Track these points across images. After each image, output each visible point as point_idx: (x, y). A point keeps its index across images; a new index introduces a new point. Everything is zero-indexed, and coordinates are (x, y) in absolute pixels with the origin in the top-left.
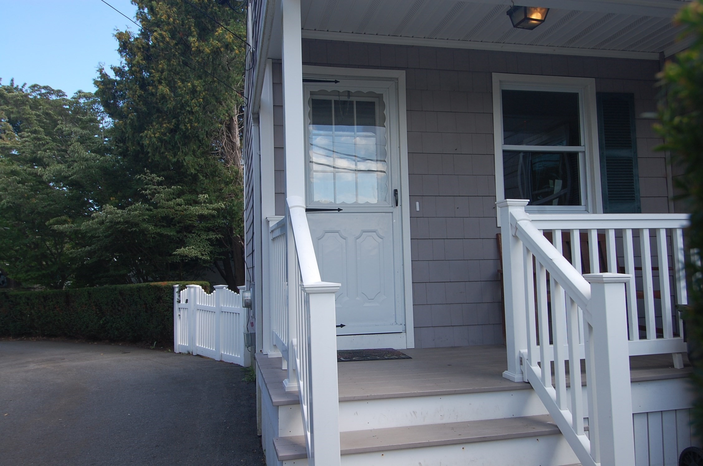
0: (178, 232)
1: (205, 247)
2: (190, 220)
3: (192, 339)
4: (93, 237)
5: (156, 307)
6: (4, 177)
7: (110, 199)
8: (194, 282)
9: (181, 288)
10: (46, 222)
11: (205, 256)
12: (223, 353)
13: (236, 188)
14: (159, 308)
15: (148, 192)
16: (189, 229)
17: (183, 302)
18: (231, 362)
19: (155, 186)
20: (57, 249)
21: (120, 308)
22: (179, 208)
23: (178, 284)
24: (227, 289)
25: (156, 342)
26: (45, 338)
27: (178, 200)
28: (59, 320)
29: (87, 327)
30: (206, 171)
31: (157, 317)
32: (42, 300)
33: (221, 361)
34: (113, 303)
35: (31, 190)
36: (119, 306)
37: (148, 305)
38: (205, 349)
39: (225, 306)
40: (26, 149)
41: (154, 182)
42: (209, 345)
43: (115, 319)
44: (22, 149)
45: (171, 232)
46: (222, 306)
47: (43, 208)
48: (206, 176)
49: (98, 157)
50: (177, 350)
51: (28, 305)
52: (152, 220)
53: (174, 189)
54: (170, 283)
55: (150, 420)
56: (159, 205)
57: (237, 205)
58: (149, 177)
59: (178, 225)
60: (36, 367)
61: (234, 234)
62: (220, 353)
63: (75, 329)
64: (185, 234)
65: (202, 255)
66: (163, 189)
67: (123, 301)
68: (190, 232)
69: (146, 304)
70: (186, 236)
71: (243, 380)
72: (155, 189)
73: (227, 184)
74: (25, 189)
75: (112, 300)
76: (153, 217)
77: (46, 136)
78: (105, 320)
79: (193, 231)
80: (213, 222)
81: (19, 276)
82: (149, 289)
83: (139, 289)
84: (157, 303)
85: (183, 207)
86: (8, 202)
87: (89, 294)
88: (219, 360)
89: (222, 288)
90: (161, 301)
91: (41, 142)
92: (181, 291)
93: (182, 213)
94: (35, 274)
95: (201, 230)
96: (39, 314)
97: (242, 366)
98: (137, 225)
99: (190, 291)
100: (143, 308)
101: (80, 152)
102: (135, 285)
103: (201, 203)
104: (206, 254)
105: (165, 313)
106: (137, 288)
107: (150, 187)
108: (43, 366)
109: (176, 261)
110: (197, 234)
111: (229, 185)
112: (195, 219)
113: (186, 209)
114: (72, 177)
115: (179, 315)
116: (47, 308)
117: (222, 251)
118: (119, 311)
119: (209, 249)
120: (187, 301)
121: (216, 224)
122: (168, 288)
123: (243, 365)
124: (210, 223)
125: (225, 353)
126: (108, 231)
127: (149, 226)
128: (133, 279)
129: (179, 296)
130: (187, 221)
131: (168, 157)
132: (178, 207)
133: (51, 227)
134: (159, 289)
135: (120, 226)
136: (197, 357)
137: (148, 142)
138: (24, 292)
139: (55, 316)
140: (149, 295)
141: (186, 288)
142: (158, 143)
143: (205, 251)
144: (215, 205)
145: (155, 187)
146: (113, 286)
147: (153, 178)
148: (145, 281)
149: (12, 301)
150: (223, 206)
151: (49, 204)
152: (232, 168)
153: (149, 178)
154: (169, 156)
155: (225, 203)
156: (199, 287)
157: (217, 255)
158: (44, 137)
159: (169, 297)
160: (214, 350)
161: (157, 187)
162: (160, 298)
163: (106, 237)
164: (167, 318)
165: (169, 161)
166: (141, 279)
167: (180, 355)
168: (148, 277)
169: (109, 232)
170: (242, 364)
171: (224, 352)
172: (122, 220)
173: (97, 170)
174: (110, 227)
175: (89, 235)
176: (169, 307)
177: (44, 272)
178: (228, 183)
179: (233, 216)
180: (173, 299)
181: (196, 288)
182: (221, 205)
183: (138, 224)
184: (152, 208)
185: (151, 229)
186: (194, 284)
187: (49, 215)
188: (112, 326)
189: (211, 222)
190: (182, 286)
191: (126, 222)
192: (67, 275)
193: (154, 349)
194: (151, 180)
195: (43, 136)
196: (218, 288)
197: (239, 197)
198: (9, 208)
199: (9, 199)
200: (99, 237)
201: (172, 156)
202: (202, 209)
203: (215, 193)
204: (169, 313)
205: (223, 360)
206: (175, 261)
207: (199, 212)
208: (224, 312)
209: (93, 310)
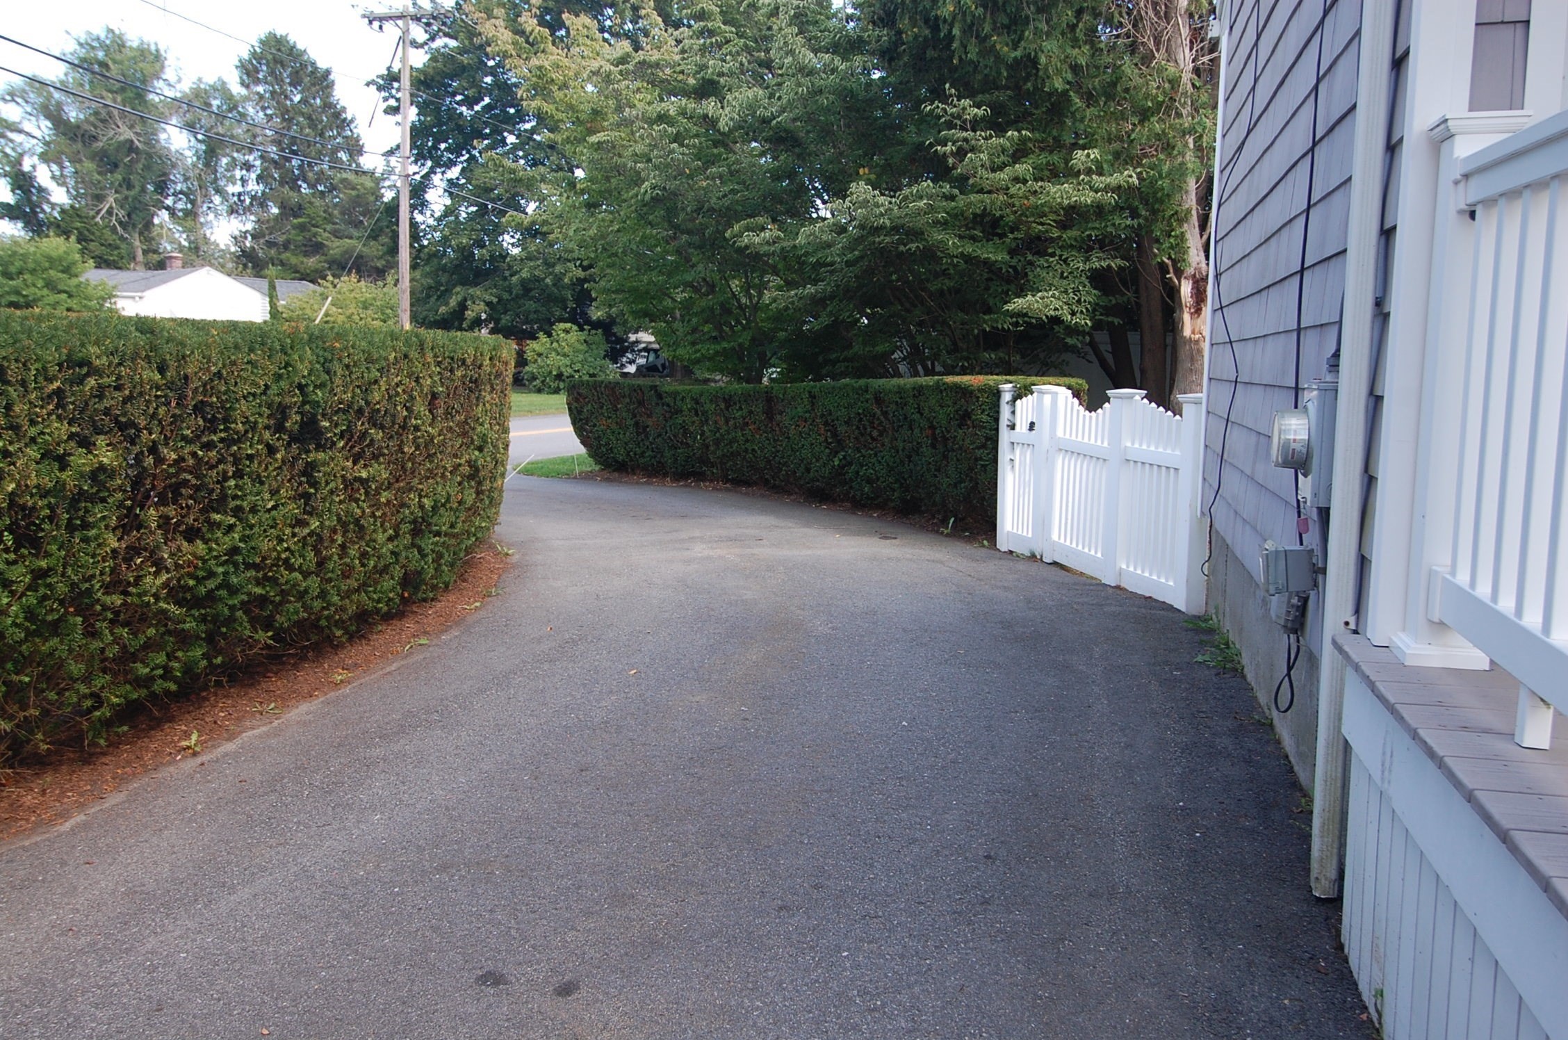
0: (1012, 252)
1: (1079, 291)
2: (1042, 224)
3: (1042, 522)
4: (820, 264)
5: (956, 437)
6: (643, 128)
7: (858, 173)
8: (1051, 379)
9: (1017, 396)
10: (726, 230)
11: (1078, 315)
12: (1124, 566)
13: (1171, 126)
14: (963, 440)
15: (949, 148)
16: (1038, 245)
17: (1021, 427)
18: (1147, 595)
19: (967, 131)
20: (750, 297)
21: (875, 434)
22: (1020, 188)
23: (1011, 382)
24: (1145, 401)
25: (952, 519)
26: (728, 485)
27: (1021, 168)
28: (753, 450)
29: (808, 470)
30: (1090, 86)
31: (958, 460)
32: (723, 406)
33: (1118, 587)
34: (861, 420)
35: (695, 156)
36: (874, 428)
37: (938, 431)
38: (1075, 552)
39: (1137, 446)
40: (687, 64)
41: (965, 121)
42: (1087, 543)
43: (864, 456)
44: (679, 65)
45: (994, 254)
46: (1129, 444)
47: (719, 198)
48: (1089, 98)
49: (836, 62)
50: (1003, 543)
51: (697, 415)
52: (955, 220)
53: (1010, 139)
54: (990, 380)
55: (960, 754)
56: (971, 181)
57: (1169, 174)
58: (955, 106)
59: (1011, 236)
60: (706, 553)
61: (1155, 255)
62: (1118, 568)
63: (784, 472)
64: (1030, 257)
65: (1073, 314)
66: (986, 139)
67: (882, 418)
68: (1042, 253)
69: (932, 428)
70: (1031, 263)
71: (1200, 658)
72: (966, 140)
73: (1145, 115)
74: (683, 154)
75: (859, 414)
76: (956, 215)
77: (724, 24)
78: (844, 457)
79: (1050, 251)
80: (1103, 224)
81: (680, 352)
82: (941, 392)
83: (919, 391)
84: (960, 426)
85: (1032, 186)
86: (653, 188)
87: (812, 397)
88: (1113, 584)
89: (1131, 397)
90: (969, 422)
91: (714, 40)
92: (1018, 402)
93: (1026, 202)
94: (708, 349)
95: (1072, 246)
96: (718, 435)
97: (1179, 611)
98: (917, 234)
99: (1040, 401)
100: (927, 437)
101: (797, 51)
102: (908, 381)
103: (1078, 173)
104: (1082, 312)
105: (979, 453)
106: (914, 388)
107: (953, 135)
108: (719, 552)
109: (1003, 328)
110: (1060, 256)
111: (1152, 119)
112: (1054, 221)
113: (1036, 191)
114: (779, 119)
115: (1012, 460)
116: (731, 423)
117: (1114, 302)
118: (873, 439)
119: (1090, 295)
120: (1032, 426)
121: (1109, 230)
122: (986, 392)
123: (1183, 609)
124: (1093, 229)
125: (1131, 569)
126: (854, 250)
127: (947, 236)
128: (902, 368)
129: (1013, 413)
130: (1034, 225)
131: (998, 47)
132: (1018, 186)
133: (735, 242)
134: (964, 392)
135: (882, 237)
136: (1053, 568)
137: (952, 9)
138: (688, 387)
139: (747, 441)
140: (942, 407)
141: (1032, 393)
142: (976, 8)
143: (1079, 301)
144: (1115, 179)
145: (965, 134)
146: (862, 382)
147: (964, 109)
148: (929, 372)
149: (668, 405)
150: (1135, 180)
151: (732, 190)
152: (1161, 70)
153: (955, 110)
154: (1000, 43)
155: (1139, 170)
156: (1064, 394)
157: (1101, 315)
158: (719, 27)
159: (988, 415)
160: (1099, 555)
161: (972, 134)
162: (967, 415)
163: (848, 263)
164: (982, 466)
165: (998, 57)
166: (920, 367)
167: (1010, 557)
168: (936, 363)
169: (856, 253)
170: (1180, 604)
171: (1128, 567)
172: (888, 223)
173: (832, 97)
174: (858, 240)
175: (813, 260)
176: (987, 439)
177: (725, 345)
178: (1149, 114)
179: (1157, 206)
180: (997, 420)
181: (1057, 393)
182: (1131, 176)
183: (923, 233)
184: (956, 191)
185: (954, 243)
186: (1050, 384)
187: (729, 215)
188: (857, 473)
189: (1098, 226)
190: (1020, 388)
191: (895, 229)
192: (769, 355)
193: (948, 535)
194: (958, 115)
195: (717, 24)
196: (1120, 397)
197: (1175, 152)
198: (656, 199)
199: (654, 178)
200: (832, 264)
201: (1007, 45)
202: (1079, 190)
203: (1110, 144)
204: (988, 454)
205: (1123, 585)
206: (1000, 327)
207: (1069, 198)
208: (1132, 463)
209: (820, 435)
